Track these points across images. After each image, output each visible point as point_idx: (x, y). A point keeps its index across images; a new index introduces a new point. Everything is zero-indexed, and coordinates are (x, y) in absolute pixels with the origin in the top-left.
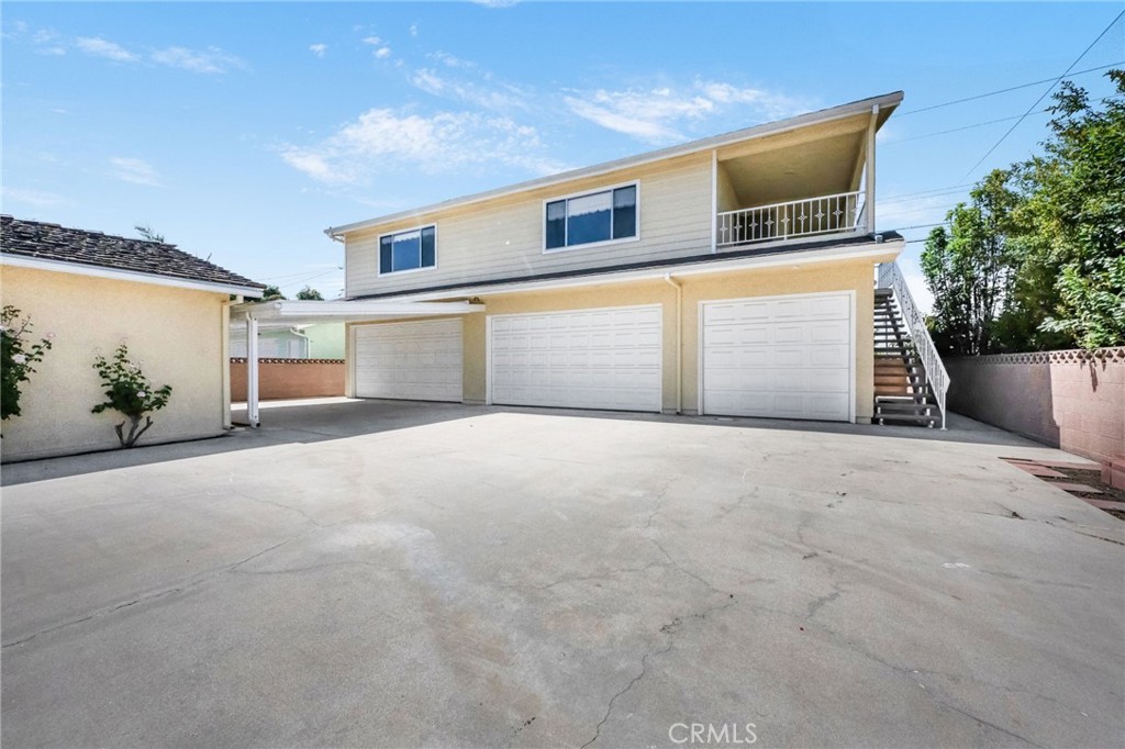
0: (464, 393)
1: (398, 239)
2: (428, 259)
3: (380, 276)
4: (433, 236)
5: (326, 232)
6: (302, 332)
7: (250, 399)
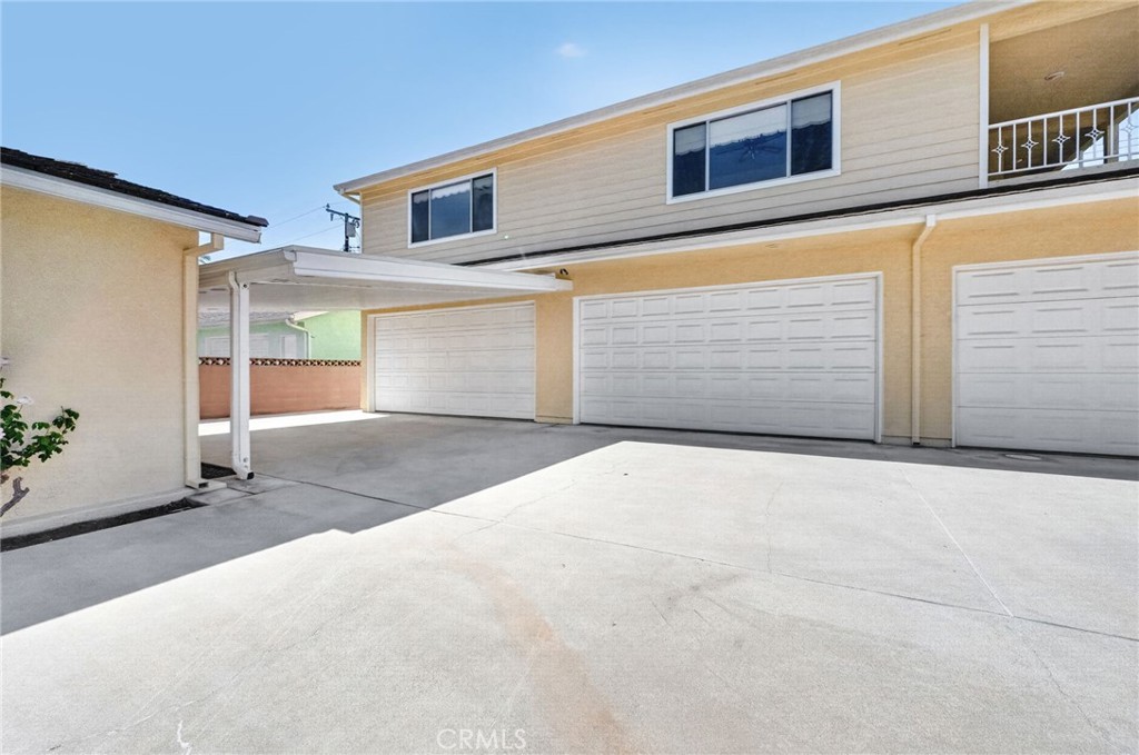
0: (537, 409)
1: (438, 194)
2: (483, 220)
3: (411, 246)
4: (491, 188)
5: (336, 188)
6: (301, 324)
7: (235, 413)
